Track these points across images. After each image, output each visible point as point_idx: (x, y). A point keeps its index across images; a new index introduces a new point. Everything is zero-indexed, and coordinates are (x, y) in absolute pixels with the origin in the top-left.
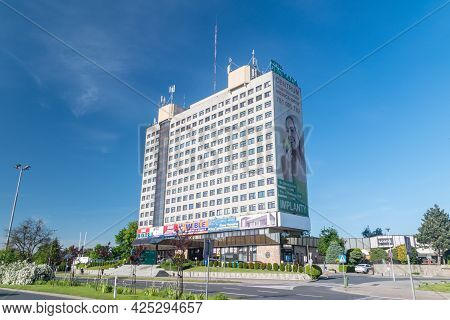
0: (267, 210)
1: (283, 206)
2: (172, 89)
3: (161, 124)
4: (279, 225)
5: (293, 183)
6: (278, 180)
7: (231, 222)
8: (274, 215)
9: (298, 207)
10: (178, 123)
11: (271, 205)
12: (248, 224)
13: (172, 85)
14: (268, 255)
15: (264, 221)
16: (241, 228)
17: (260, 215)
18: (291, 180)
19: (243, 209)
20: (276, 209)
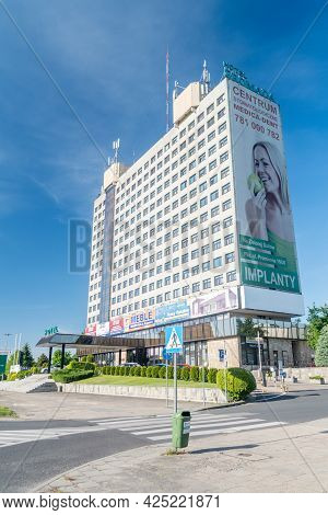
0: (225, 284)
1: (252, 276)
2: (116, 145)
3: (107, 191)
4: (243, 307)
5: (269, 242)
6: (240, 236)
7: (181, 309)
8: (235, 291)
9: (280, 279)
10: (123, 186)
11: (230, 277)
12: (202, 309)
13: (116, 140)
14: (222, 354)
15: (221, 301)
16: (192, 317)
17: (216, 294)
18: (265, 237)
19: (195, 287)
20: (238, 282)
